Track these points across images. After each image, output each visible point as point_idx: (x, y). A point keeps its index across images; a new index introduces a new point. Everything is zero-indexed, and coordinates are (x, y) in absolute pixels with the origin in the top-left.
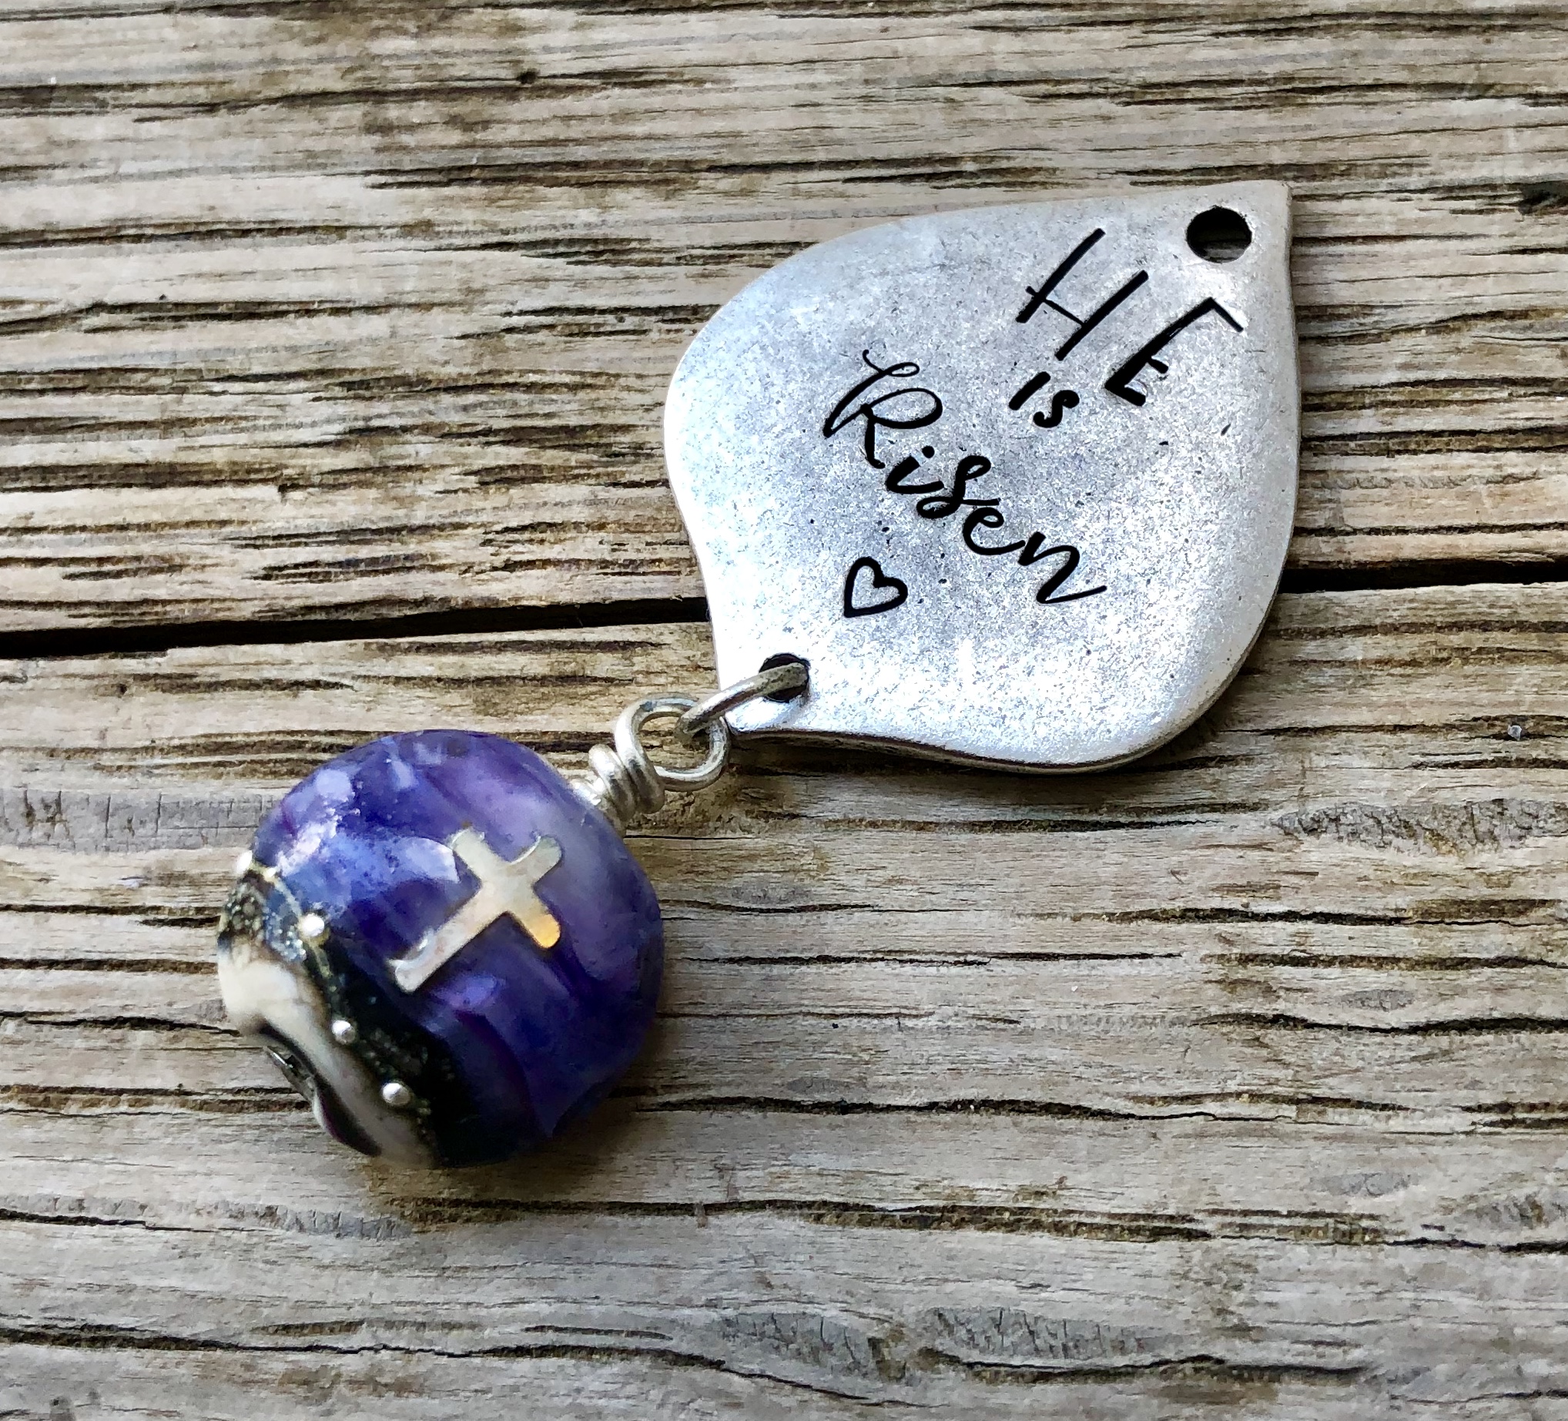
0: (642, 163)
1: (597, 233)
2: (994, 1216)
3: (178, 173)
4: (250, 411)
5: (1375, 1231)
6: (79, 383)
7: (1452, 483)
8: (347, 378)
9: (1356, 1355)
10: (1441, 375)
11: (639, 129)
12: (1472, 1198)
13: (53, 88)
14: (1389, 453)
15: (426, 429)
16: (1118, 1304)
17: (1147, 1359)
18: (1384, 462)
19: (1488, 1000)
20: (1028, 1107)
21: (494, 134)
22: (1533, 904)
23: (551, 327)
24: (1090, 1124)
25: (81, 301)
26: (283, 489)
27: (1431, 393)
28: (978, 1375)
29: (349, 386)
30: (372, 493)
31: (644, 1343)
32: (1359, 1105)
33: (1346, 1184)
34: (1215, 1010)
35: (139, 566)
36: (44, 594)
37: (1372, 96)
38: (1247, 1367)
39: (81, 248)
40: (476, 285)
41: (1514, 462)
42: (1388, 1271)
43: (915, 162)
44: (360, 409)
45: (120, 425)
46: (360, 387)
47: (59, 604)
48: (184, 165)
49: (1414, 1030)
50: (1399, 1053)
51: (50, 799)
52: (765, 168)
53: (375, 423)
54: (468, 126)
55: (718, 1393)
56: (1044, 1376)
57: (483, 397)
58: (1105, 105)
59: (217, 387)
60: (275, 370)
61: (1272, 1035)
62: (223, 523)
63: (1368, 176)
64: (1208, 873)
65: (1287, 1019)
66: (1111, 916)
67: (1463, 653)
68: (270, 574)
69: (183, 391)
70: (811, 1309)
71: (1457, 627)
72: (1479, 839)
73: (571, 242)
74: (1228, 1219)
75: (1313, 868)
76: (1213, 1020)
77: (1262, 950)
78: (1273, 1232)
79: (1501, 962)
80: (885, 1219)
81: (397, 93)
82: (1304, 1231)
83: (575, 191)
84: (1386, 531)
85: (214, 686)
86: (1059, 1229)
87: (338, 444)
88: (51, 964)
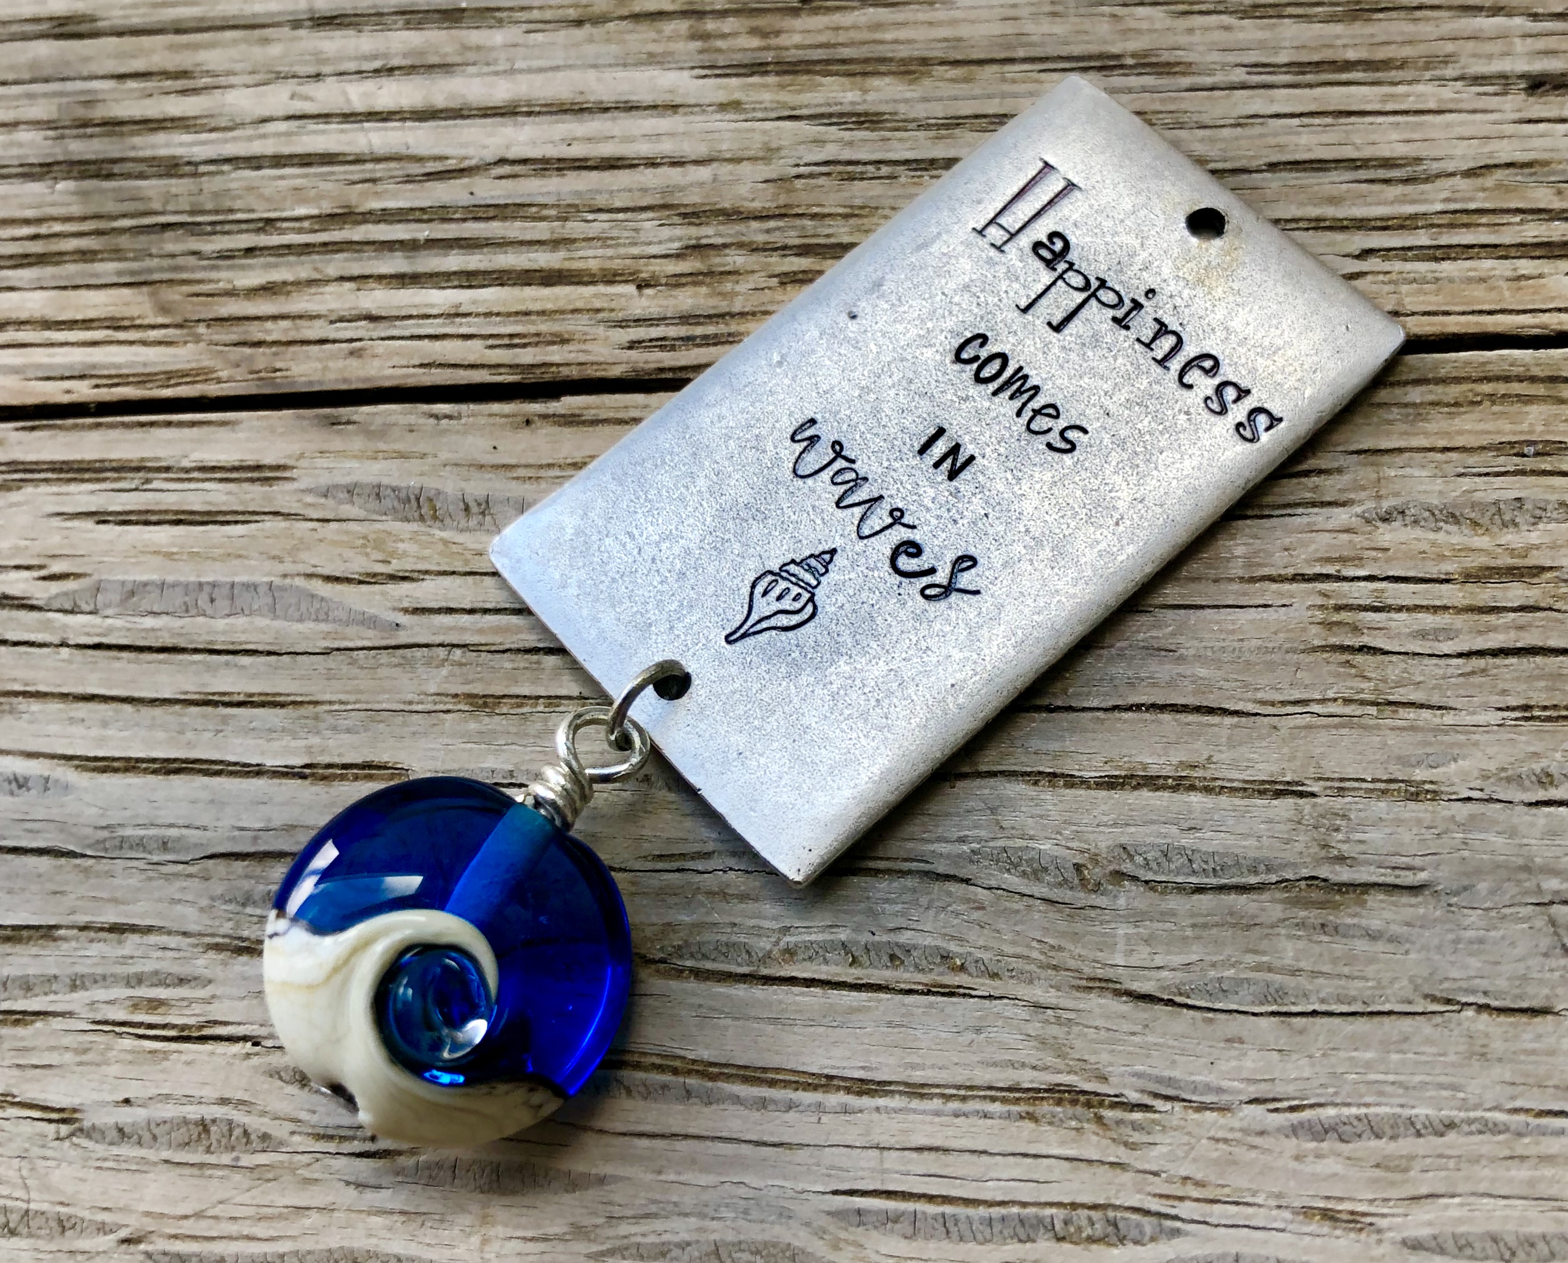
0: (891, 60)
1: (860, 109)
2: (1161, 782)
3: (556, 68)
4: (615, 233)
5: (1434, 792)
6: (491, 214)
7: (1482, 280)
8: (683, 210)
9: (1422, 876)
10: (1473, 206)
11: (889, 36)
12: (1503, 769)
13: (464, 10)
14: (1436, 259)
15: (740, 245)
16: (1251, 842)
17: (1274, 878)
18: (1433, 266)
19: (1513, 634)
20: (1184, 709)
21: (783, 40)
22: (1543, 569)
23: (828, 174)
24: (1228, 720)
25: (490, 156)
26: (639, 287)
27: (1465, 219)
28: (1152, 889)
29: (685, 215)
30: (704, 290)
31: (914, 865)
32: (1422, 706)
33: (1413, 760)
34: (1317, 642)
35: (539, 340)
36: (472, 359)
37: (1418, 14)
38: (1344, 884)
39: (489, 120)
40: (774, 145)
41: (1526, 266)
42: (1444, 819)
43: (1090, 58)
44: (693, 231)
45: (522, 243)
46: (693, 216)
47: (483, 366)
48: (561, 63)
49: (1460, 655)
50: (1450, 671)
51: (482, 499)
52: (981, 62)
53: (704, 241)
54: (764, 35)
55: (968, 900)
56: (1200, 890)
57: (781, 223)
58: (1226, 19)
59: (590, 217)
60: (631, 204)
61: (1359, 659)
62: (598, 311)
63: (1417, 69)
64: (1313, 547)
65: (1370, 648)
66: (1242, 579)
67: (1491, 397)
68: (633, 345)
69: (566, 219)
70: (1032, 844)
71: (1489, 379)
72: (1505, 525)
73: (841, 115)
74: (1329, 784)
75: (1386, 545)
76: (1315, 649)
77: (1351, 601)
78: (1361, 793)
79: (1522, 609)
80: (1084, 783)
81: (713, 12)
82: (1384, 792)
83: (843, 80)
84: (1435, 313)
85: (595, 422)
86: (1208, 790)
87: (678, 256)
88: (486, 611)
